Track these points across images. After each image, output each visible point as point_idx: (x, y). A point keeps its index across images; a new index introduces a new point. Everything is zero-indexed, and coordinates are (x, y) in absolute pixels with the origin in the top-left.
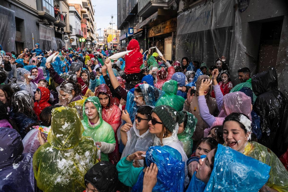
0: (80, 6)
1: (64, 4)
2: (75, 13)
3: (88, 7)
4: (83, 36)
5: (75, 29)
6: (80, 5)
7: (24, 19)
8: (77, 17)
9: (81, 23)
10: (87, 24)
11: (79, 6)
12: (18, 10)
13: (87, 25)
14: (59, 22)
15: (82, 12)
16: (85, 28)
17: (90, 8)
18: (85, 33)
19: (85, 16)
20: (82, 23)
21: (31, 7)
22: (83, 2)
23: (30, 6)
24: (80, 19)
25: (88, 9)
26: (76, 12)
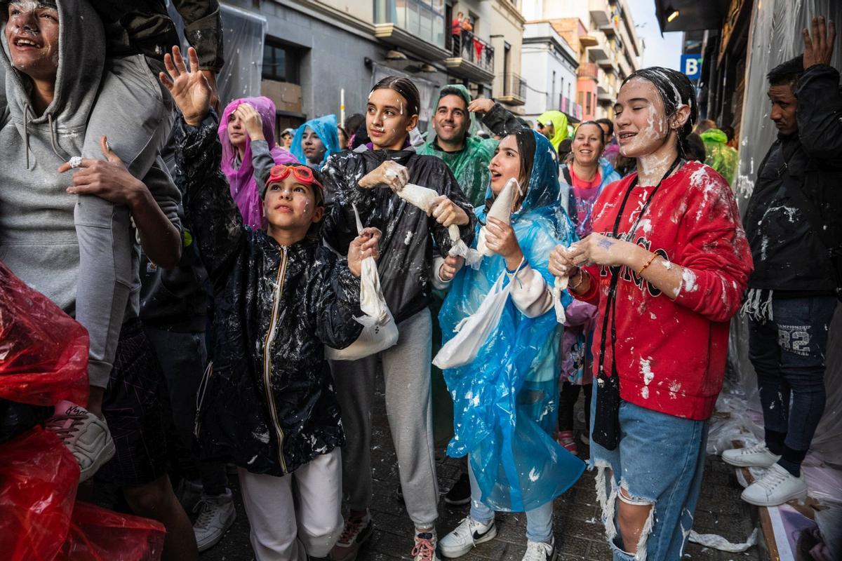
0: (577, 23)
1: (503, 11)
2: (550, 43)
3: (611, 26)
4: (580, 118)
5: (547, 94)
6: (580, 21)
7: (313, 45)
8: (561, 58)
9: (578, 76)
10: (596, 81)
11: (574, 22)
12: (288, 19)
13: (600, 84)
14: (462, 64)
15: (585, 43)
16: (589, 93)
17: (621, 31)
18: (588, 107)
19: (596, 56)
20: (581, 78)
21: (350, 12)
22: (591, 13)
23: (344, 10)
24: (575, 64)
25: (610, 35)
26: (552, 39)
